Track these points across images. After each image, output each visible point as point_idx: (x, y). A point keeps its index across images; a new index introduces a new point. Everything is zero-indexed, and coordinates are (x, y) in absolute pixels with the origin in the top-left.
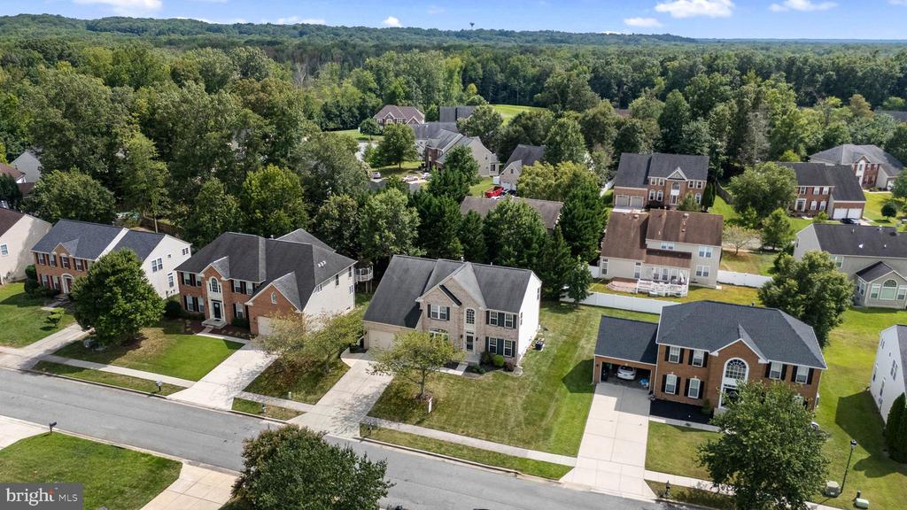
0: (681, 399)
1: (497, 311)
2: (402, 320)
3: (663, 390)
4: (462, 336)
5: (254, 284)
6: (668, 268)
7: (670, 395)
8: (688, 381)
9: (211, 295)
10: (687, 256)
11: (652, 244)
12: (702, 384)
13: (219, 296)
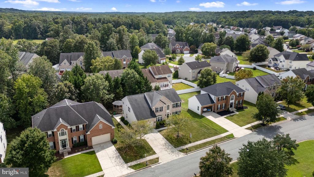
0: (221, 110)
1: (175, 103)
2: (150, 116)
3: (218, 109)
4: (166, 115)
5: (83, 125)
6: (164, 82)
7: (219, 110)
8: (222, 105)
9: (61, 138)
10: (165, 78)
11: (157, 77)
12: (225, 104)
13: (65, 137)
